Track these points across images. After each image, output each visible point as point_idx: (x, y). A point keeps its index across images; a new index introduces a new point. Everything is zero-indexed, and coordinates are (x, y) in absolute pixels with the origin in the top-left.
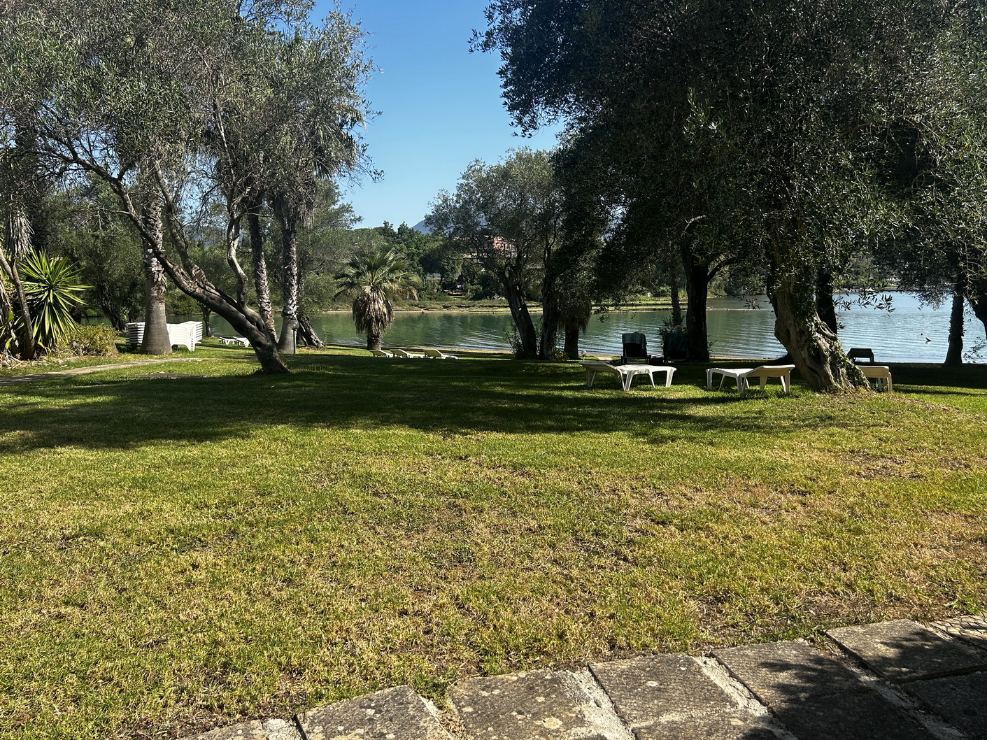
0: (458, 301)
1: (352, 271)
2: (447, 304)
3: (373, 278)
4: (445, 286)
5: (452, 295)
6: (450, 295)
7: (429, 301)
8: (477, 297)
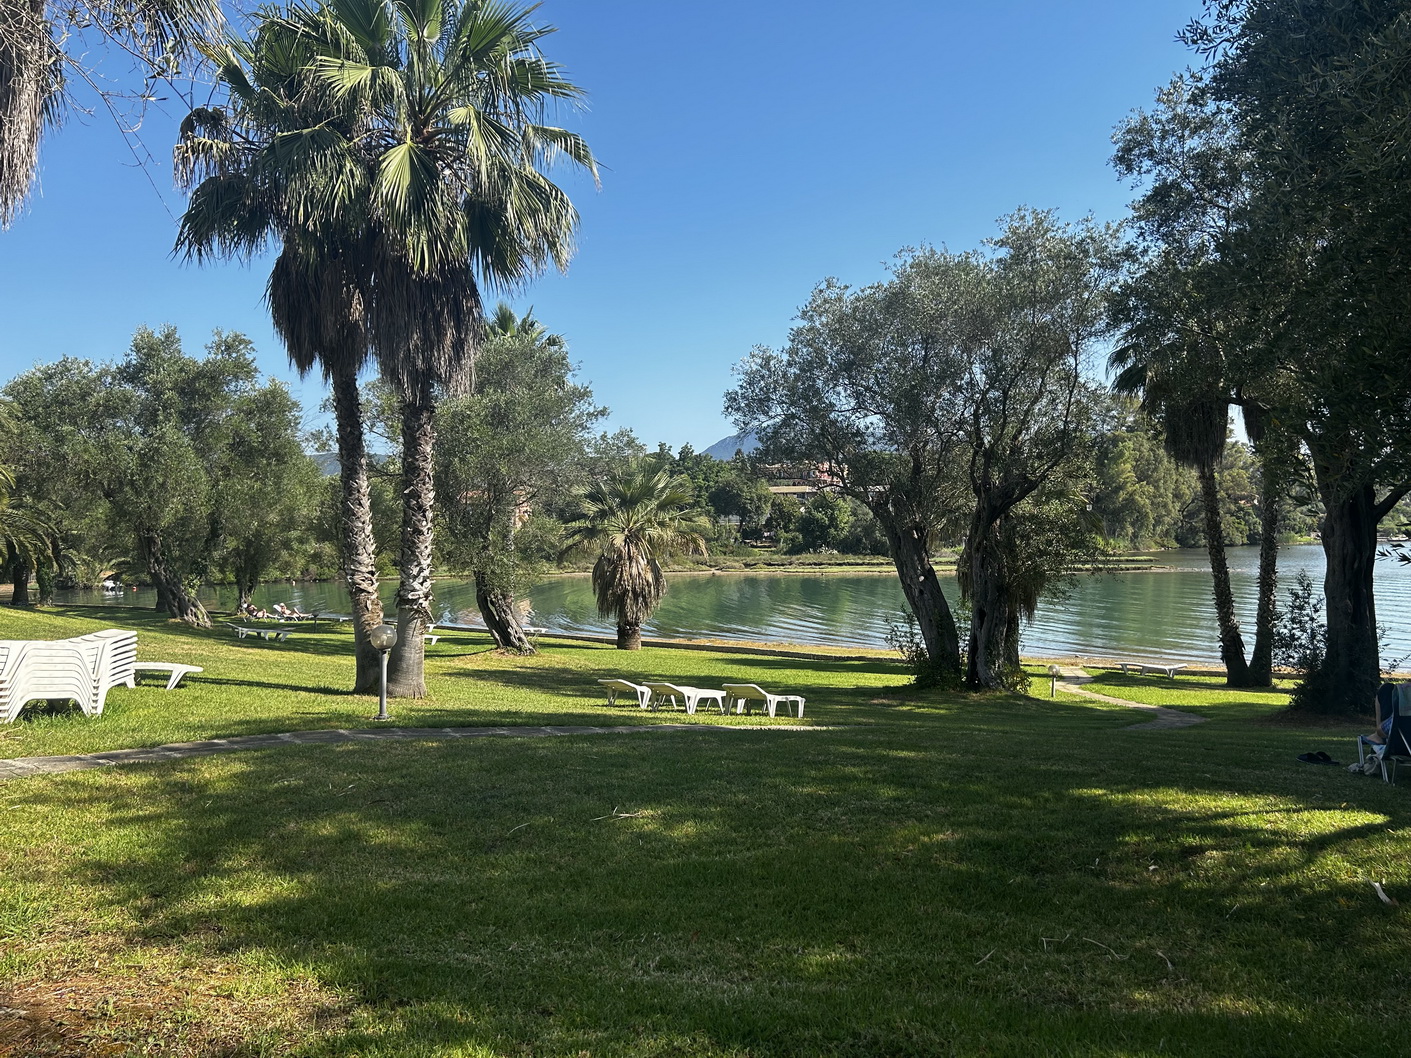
0: (766, 556)
1: (591, 508)
2: (749, 560)
3: (629, 521)
4: (746, 534)
5: (756, 547)
6: (753, 546)
7: (723, 557)
8: (796, 550)
